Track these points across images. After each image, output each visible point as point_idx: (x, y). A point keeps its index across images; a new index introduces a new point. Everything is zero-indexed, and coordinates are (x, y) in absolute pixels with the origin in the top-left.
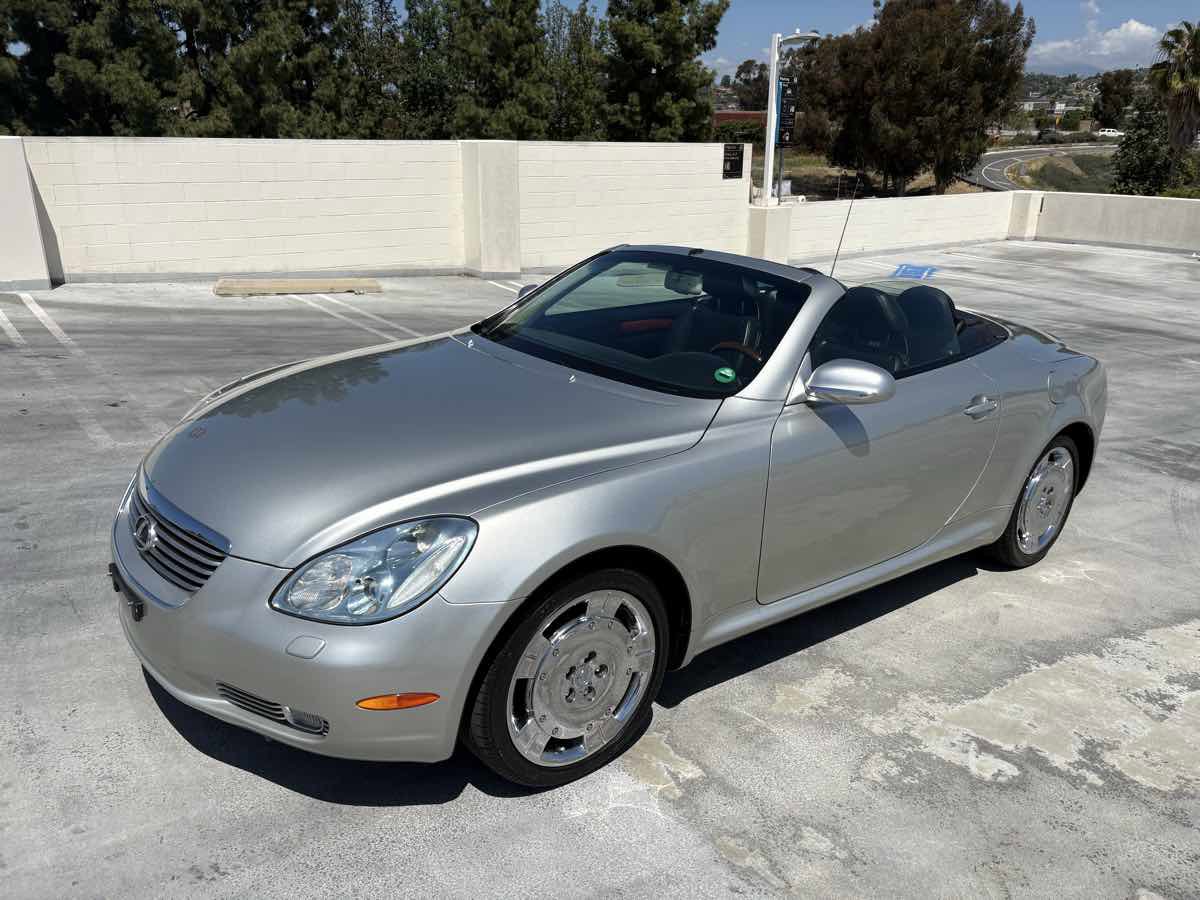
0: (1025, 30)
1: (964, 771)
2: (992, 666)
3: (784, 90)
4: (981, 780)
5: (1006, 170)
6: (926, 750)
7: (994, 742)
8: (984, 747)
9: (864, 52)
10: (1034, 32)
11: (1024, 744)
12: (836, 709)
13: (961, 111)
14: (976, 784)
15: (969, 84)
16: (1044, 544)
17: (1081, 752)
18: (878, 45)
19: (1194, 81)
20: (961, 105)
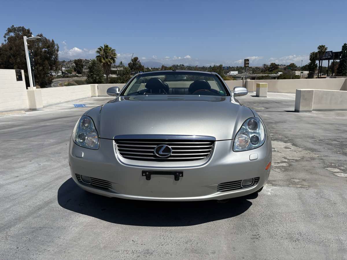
0: (56, 47)
3: (30, 54)
5: (58, 85)
9: (7, 51)
10: (59, 47)
13: (43, 68)
15: (44, 61)
18: (11, 49)
19: (107, 60)
20: (43, 67)
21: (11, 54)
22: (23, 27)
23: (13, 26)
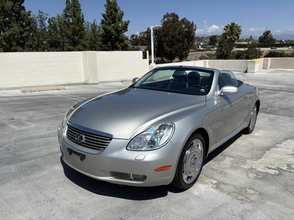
0: (194, 27)
1: (268, 173)
2: (259, 152)
4: (273, 174)
5: (193, 57)
6: (258, 170)
7: (270, 167)
8: (269, 168)
9: (160, 32)
11: (276, 166)
12: (235, 165)
13: (183, 45)
14: (272, 175)
16: (253, 127)
17: (287, 166)
19: (231, 36)
20: (183, 43)
21: (163, 34)
22: (174, 13)
23: (168, 13)
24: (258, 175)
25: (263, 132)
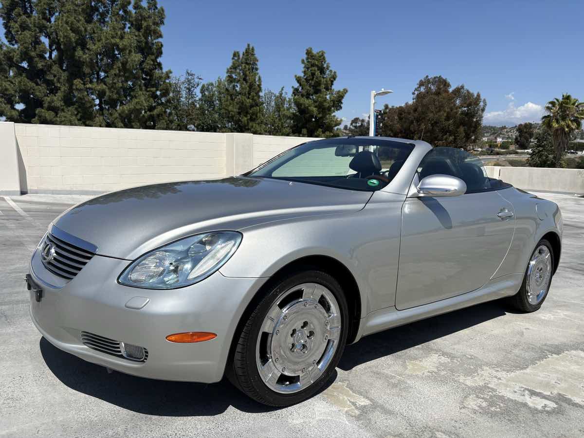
0: (482, 104)
1: (525, 405)
2: (527, 355)
3: (377, 116)
4: (536, 410)
6: (500, 394)
7: (538, 391)
8: (533, 393)
9: (409, 113)
10: (486, 105)
11: (555, 392)
12: (443, 373)
14: (534, 411)
15: (458, 127)
16: (540, 300)
18: (415, 110)
21: (415, 118)
22: (440, 76)
23: (427, 76)
24: (492, 404)
25: (566, 313)
